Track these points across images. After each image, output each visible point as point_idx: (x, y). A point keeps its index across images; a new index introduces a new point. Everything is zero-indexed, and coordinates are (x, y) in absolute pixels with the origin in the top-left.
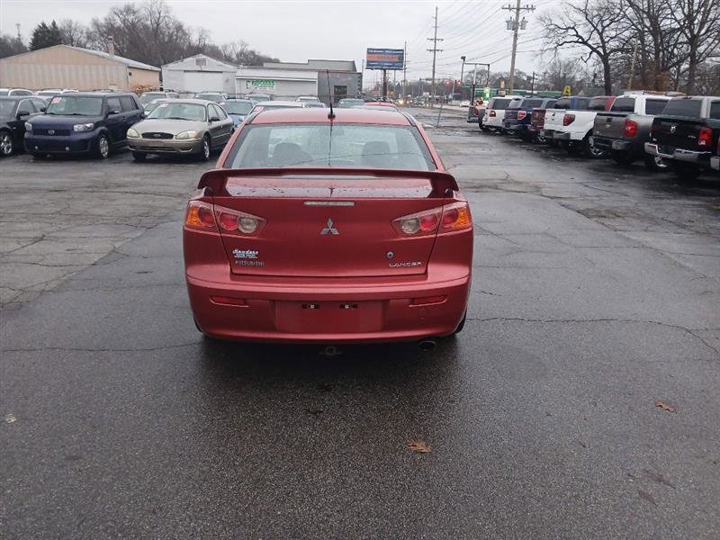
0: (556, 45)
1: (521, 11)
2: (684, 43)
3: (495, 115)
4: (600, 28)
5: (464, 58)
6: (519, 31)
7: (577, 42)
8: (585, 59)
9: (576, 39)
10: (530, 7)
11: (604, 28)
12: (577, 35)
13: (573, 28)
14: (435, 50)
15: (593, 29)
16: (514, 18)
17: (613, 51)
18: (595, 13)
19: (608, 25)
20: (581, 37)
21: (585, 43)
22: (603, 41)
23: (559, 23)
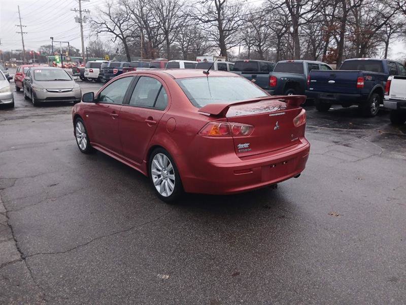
0: (97, 32)
1: (82, 12)
2: (162, 34)
3: (92, 72)
4: (118, 24)
5: (52, 38)
6: (83, 24)
7: (108, 31)
8: (114, 41)
9: (107, 29)
10: (87, 10)
11: (120, 24)
12: (107, 28)
13: (105, 23)
14: (22, 33)
15: (115, 25)
16: (79, 15)
17: (127, 36)
18: (115, 16)
19: (122, 23)
20: (109, 29)
21: (113, 32)
22: (121, 31)
23: (97, 20)
